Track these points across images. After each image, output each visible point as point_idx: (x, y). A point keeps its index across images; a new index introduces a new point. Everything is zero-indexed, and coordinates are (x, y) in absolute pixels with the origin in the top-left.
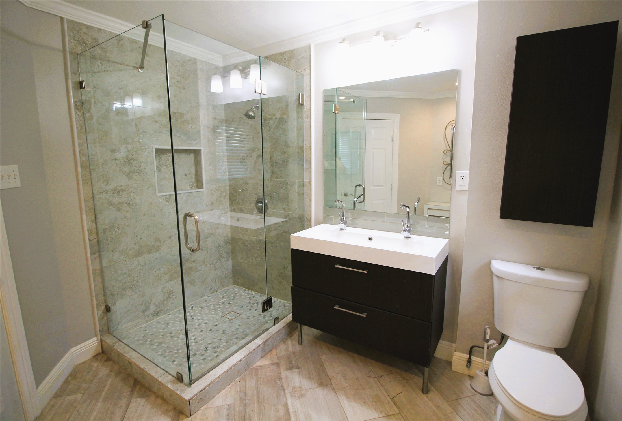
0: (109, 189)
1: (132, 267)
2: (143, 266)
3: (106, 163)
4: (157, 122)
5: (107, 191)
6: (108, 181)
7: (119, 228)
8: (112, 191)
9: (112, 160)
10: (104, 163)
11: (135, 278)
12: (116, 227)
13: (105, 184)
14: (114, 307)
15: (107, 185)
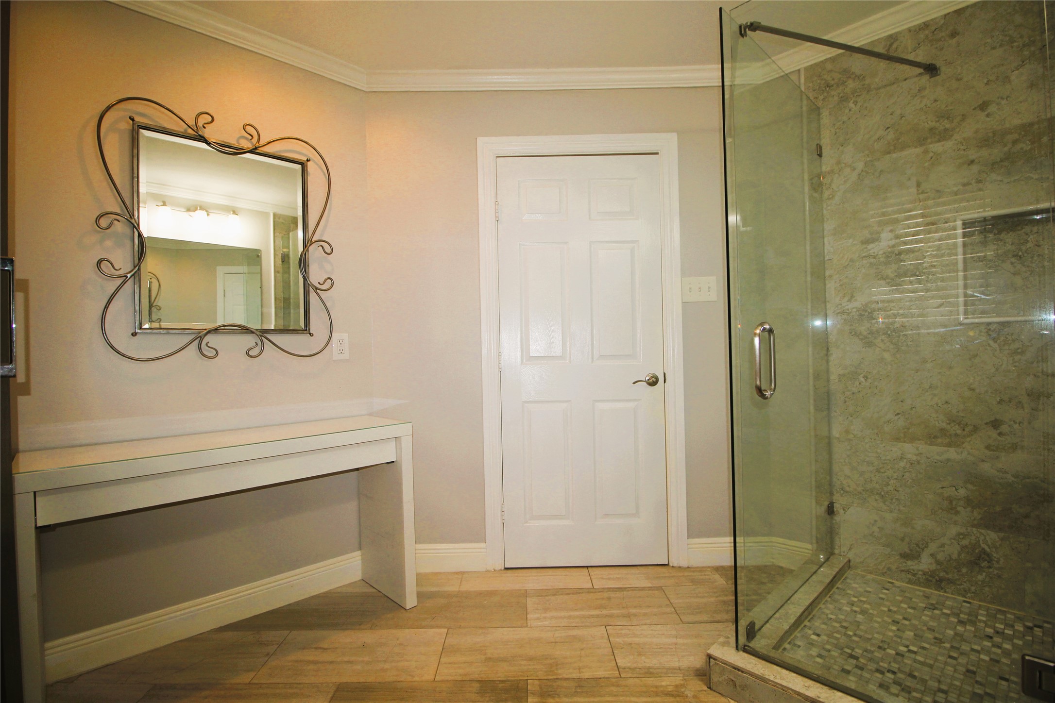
0: (853, 308)
1: (888, 457)
2: (911, 464)
3: (851, 264)
4: (972, 162)
5: (850, 311)
6: (853, 295)
7: (867, 378)
8: (857, 311)
9: (862, 258)
10: (848, 264)
11: (892, 481)
12: (862, 375)
13: (846, 299)
14: (845, 513)
15: (849, 301)
